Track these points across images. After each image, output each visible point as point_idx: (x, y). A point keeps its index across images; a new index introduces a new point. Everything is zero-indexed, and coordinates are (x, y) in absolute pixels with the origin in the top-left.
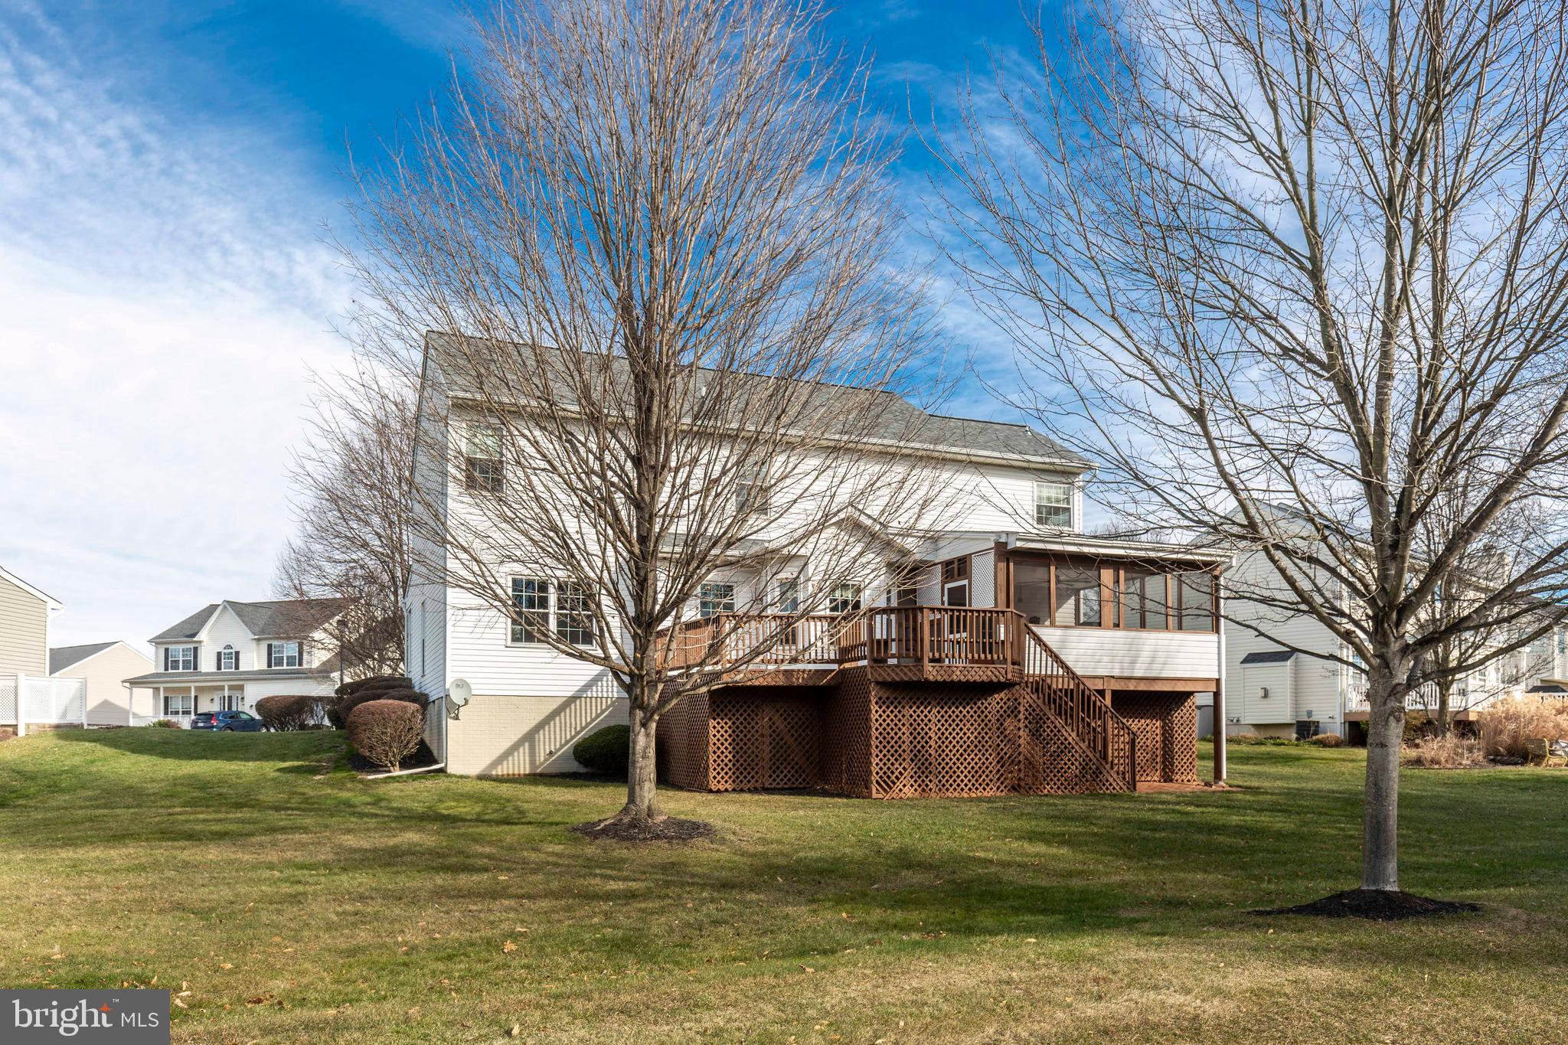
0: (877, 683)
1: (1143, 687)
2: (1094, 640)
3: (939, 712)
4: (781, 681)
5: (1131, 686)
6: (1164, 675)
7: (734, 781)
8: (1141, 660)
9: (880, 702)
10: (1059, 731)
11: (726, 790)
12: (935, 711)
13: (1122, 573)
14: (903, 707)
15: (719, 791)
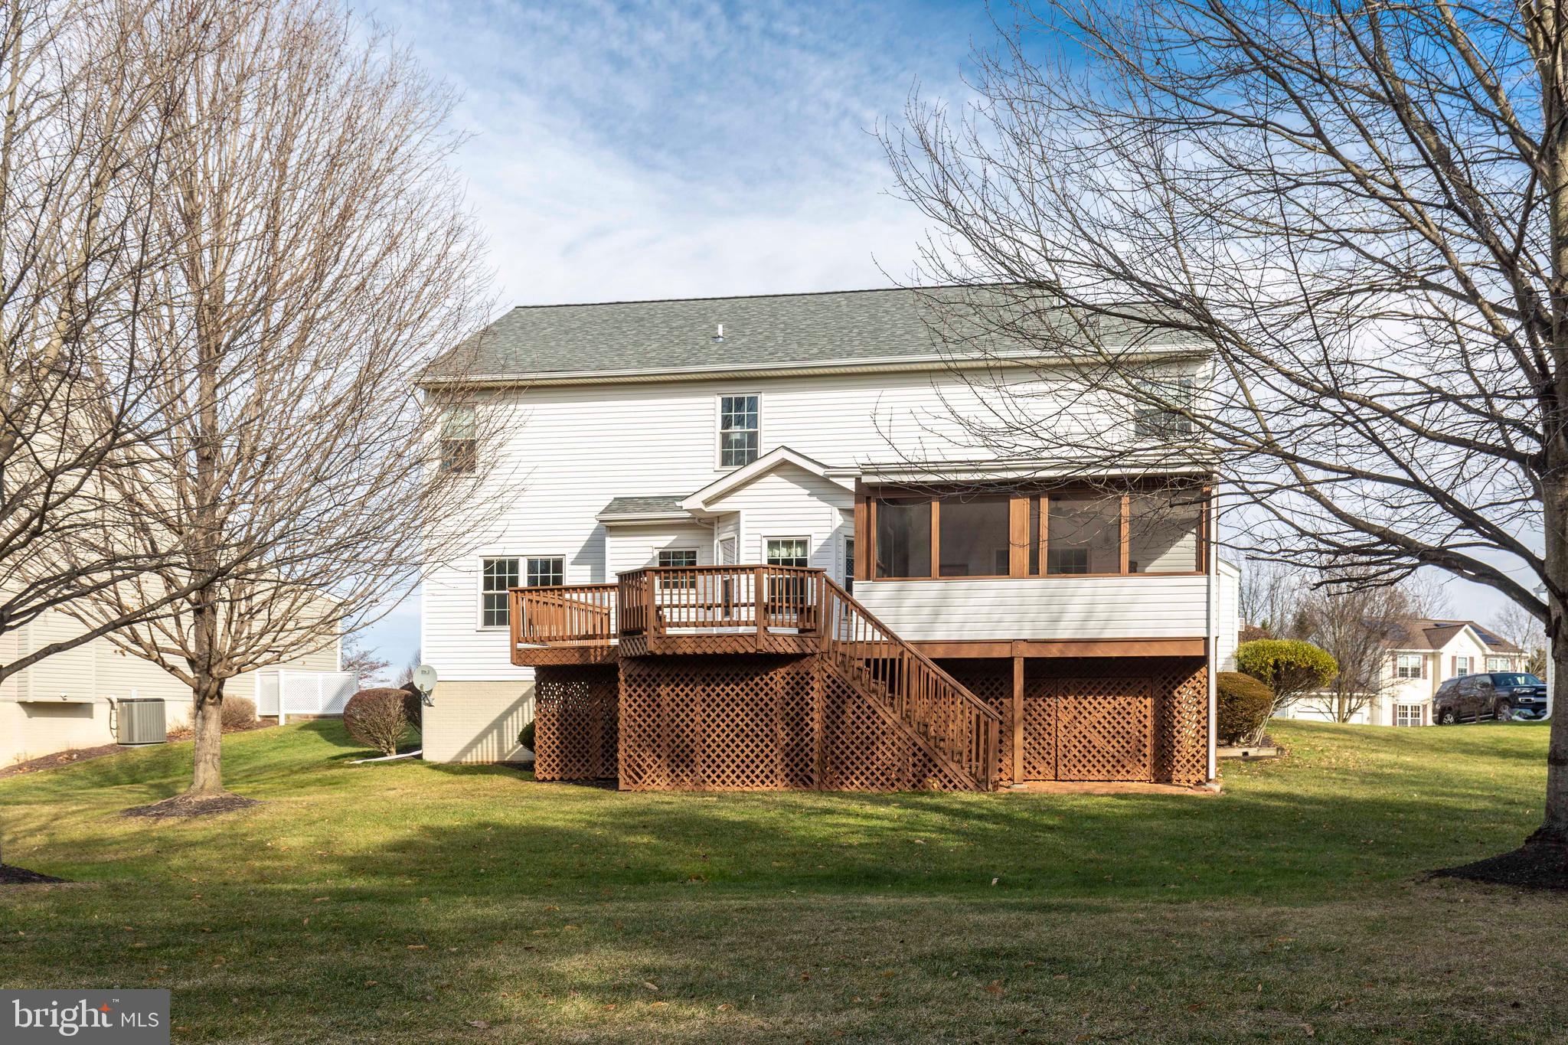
0: (626, 658)
1: (1072, 652)
2: (992, 593)
3: (704, 690)
4: (574, 660)
5: (1054, 652)
6: (1108, 634)
7: (562, 770)
8: (1067, 616)
9: (630, 680)
10: (874, 712)
11: (553, 779)
12: (699, 688)
13: (1044, 503)
14: (659, 685)
15: (544, 780)
